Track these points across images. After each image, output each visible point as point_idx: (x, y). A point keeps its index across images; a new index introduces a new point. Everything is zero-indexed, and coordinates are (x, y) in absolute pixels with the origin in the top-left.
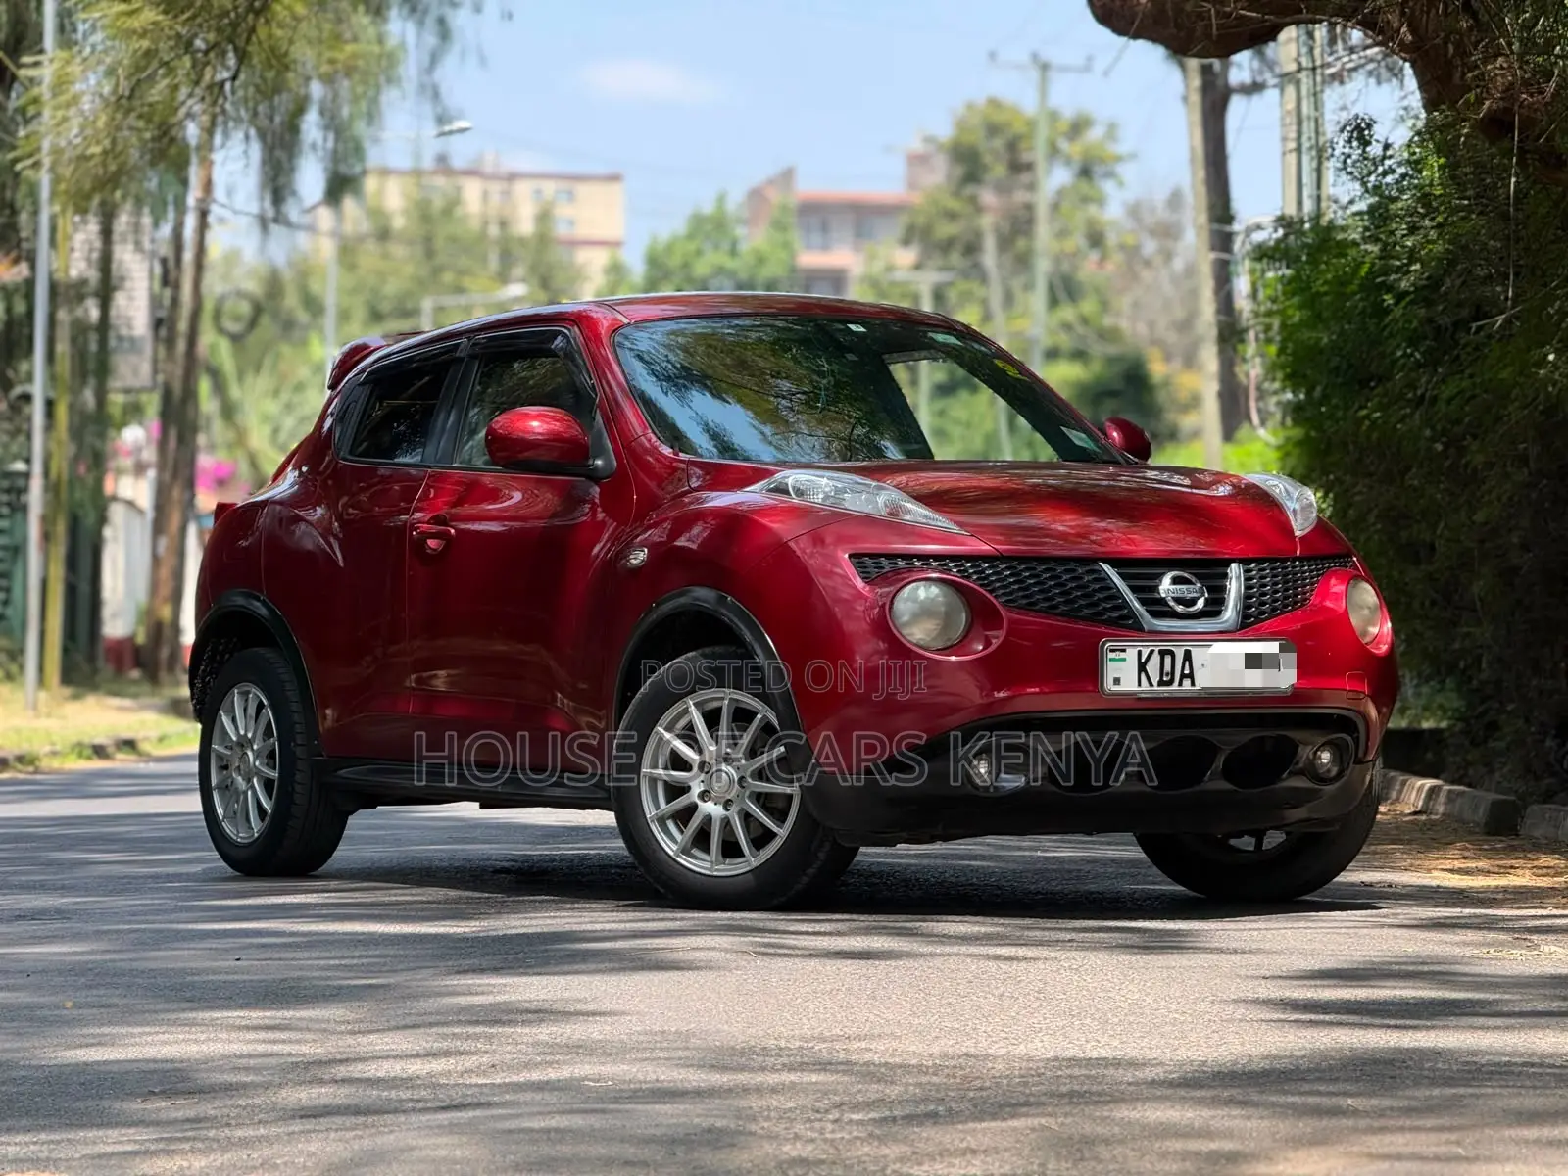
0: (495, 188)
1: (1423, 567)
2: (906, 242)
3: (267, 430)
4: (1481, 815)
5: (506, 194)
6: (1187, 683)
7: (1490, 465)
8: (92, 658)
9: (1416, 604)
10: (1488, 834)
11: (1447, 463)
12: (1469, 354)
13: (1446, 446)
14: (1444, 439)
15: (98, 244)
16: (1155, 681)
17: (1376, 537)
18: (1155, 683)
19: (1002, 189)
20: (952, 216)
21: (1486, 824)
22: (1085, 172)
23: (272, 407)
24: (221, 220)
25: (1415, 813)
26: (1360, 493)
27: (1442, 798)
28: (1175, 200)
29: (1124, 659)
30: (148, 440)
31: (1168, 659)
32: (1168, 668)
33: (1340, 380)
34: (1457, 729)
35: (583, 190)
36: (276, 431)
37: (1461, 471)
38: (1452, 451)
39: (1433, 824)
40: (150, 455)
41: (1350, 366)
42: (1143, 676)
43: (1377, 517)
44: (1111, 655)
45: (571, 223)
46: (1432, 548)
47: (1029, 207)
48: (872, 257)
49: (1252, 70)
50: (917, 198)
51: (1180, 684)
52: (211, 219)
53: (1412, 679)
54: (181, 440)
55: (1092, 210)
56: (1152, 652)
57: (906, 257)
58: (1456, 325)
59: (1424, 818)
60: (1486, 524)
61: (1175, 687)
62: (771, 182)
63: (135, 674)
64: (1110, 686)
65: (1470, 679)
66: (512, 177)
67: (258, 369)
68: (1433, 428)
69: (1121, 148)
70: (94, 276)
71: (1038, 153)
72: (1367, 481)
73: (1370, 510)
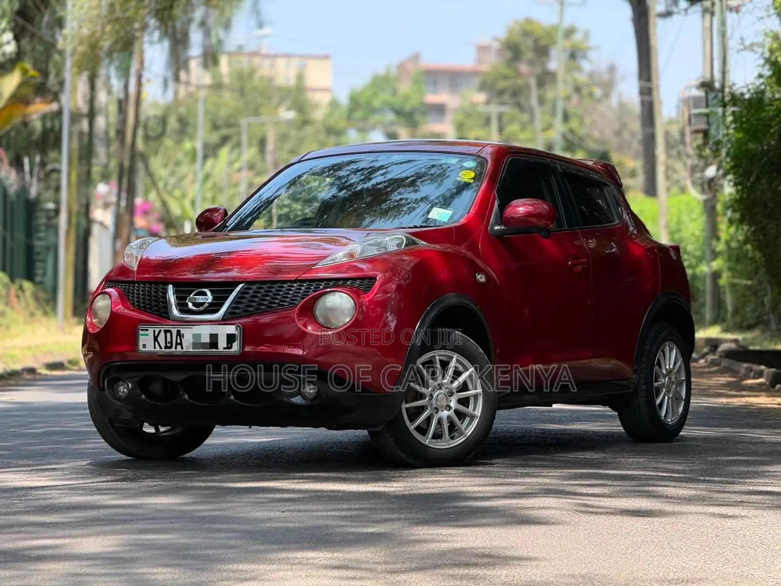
0: (268, 62)
2: (480, 90)
5: (272, 66)
6: (179, 347)
16: (163, 346)
18: (163, 347)
19: (531, 64)
20: (506, 77)
22: (572, 56)
24: (148, 81)
28: (612, 69)
29: (147, 335)
31: (169, 335)
32: (169, 340)
42: (156, 343)
44: (141, 332)
48: (462, 97)
50: (485, 68)
51: (176, 348)
52: (144, 80)
55: (576, 74)
56: (160, 331)
57: (481, 97)
61: (173, 349)
62: (408, 60)
64: (141, 348)
66: (275, 56)
69: (591, 43)
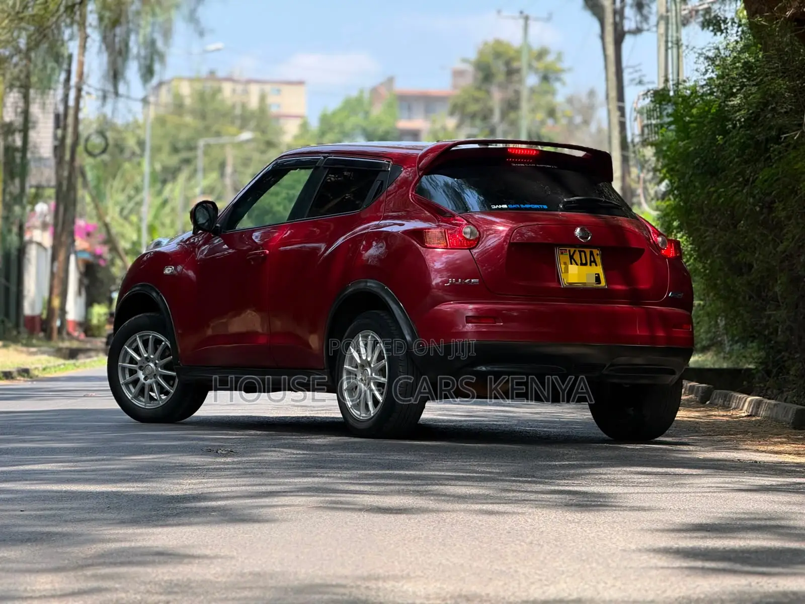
0: (239, 88)
1: (745, 277)
2: (452, 113)
3: (118, 209)
4: (790, 417)
5: (245, 90)
7: (789, 218)
8: (17, 326)
9: (740, 298)
10: (795, 428)
11: (762, 218)
12: (775, 155)
13: (762, 208)
14: (761, 204)
15: (21, 104)
17: (718, 261)
19: (502, 86)
20: (477, 100)
21: (793, 423)
22: (545, 78)
23: (121, 198)
24: (88, 93)
25: (748, 416)
26: (708, 236)
27: (763, 407)
28: (592, 94)
30: (49, 210)
33: (700, 171)
34: (760, 368)
35: (286, 89)
36: (122, 210)
37: (770, 222)
38: (765, 210)
39: (760, 423)
40: (49, 219)
41: (706, 164)
43: (719, 249)
45: (279, 106)
46: (751, 266)
47: (517, 93)
48: (434, 122)
49: (636, 22)
52: (83, 93)
53: (728, 342)
54: (66, 210)
55: (549, 98)
58: (767, 140)
59: (754, 419)
60: (785, 252)
62: (382, 84)
63: (42, 335)
65: (770, 341)
66: (248, 82)
67: (114, 177)
68: (754, 197)
69: (565, 65)
70: (18, 121)
71: (523, 63)
72: (713, 229)
73: (714, 245)
